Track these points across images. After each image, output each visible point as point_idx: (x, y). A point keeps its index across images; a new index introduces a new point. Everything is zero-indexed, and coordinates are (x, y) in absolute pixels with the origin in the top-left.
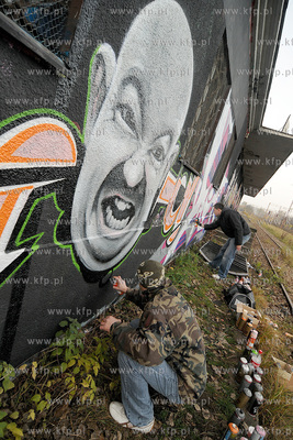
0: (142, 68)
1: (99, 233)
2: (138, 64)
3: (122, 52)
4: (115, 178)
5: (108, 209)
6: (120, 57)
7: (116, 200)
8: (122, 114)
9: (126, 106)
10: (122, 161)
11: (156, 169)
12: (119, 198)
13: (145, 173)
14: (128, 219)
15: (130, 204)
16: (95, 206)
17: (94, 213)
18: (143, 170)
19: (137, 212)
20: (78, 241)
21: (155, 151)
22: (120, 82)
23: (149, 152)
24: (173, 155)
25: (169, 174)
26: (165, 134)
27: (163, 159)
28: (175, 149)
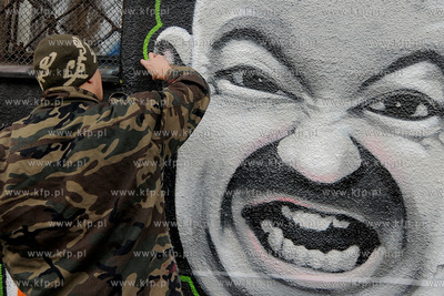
5: (266, 225)
6: (196, 27)
7: (285, 211)
8: (233, 81)
9: (237, 69)
10: (267, 142)
11: (418, 139)
12: (294, 207)
13: (365, 153)
14: (353, 251)
15: (341, 218)
16: (226, 219)
17: (228, 231)
18: (354, 148)
19: (392, 238)
20: (205, 273)
21: (381, 106)
22: (207, 49)
23: (357, 111)
26: (401, 64)
27: (438, 111)
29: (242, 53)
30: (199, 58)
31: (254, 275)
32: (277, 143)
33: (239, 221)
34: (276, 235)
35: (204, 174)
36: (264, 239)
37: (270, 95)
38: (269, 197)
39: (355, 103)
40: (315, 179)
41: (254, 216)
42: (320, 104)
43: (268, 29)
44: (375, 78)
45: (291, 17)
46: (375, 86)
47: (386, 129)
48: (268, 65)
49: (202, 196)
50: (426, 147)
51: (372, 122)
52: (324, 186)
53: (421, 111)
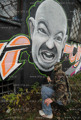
0: (43, 18)
2: (42, 18)
3: (36, 17)
4: (43, 47)
5: (44, 55)
7: (46, 53)
8: (41, 31)
9: (42, 29)
10: (44, 42)
11: (59, 43)
12: (47, 52)
13: (55, 45)
14: (52, 58)
15: (52, 53)
16: (39, 54)
17: (39, 56)
18: (54, 44)
19: (56, 56)
20: (36, 62)
21: (57, 38)
22: (37, 24)
23: (54, 39)
24: (65, 39)
25: (66, 44)
26: (59, 33)
27: (61, 40)
28: (66, 36)
29: (42, 26)
30: (36, 25)
33: (41, 54)
34: (45, 56)
35: (36, 47)
36: (43, 57)
37: (45, 34)
38: (44, 51)
39: (54, 37)
41: (42, 54)
42: (51, 37)
43: (46, 23)
44: (57, 34)
45: (49, 22)
46: (56, 36)
47: (57, 42)
48: (46, 29)
49: (36, 50)
52: (50, 49)
53: (60, 40)
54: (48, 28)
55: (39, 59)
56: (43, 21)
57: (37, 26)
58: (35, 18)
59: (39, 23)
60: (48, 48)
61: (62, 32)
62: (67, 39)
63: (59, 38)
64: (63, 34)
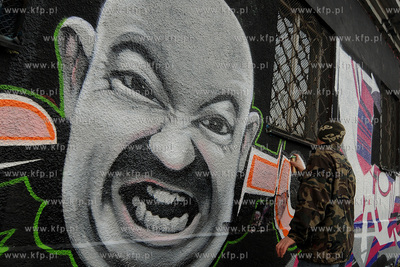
1: (127, 236)
2: (131, 29)
3: (101, 21)
4: (136, 157)
5: (136, 201)
6: (100, 27)
7: (149, 190)
8: (124, 82)
9: (128, 73)
10: (143, 135)
11: (221, 146)
12: (155, 187)
13: (197, 152)
14: (185, 217)
15: (181, 194)
16: (106, 197)
17: (107, 207)
18: (192, 148)
19: (204, 208)
21: (207, 122)
22: (107, 49)
23: (196, 123)
24: (249, 127)
25: (255, 152)
26: (219, 99)
27: (231, 131)
28: (249, 116)
29: (132, 61)
30: (99, 55)
31: (123, 241)
32: (149, 137)
33: (117, 198)
34: (142, 208)
35: (92, 157)
36: (132, 211)
37: (149, 100)
38: (137, 179)
39: (195, 118)
40: (169, 167)
41: (127, 194)
42: (178, 114)
43: (153, 51)
44: (206, 104)
45: (168, 47)
46: (206, 109)
47: (209, 138)
48: (150, 78)
49: (88, 176)
50: (224, 151)
51: (202, 132)
52: (174, 172)
53: (224, 129)
54: (165, 73)
55: (105, 226)
56: (136, 40)
57: (104, 58)
58: (95, 25)
59: (117, 49)
60: (159, 168)
61: (231, 98)
62: (255, 128)
63: (217, 124)
64: (236, 108)
